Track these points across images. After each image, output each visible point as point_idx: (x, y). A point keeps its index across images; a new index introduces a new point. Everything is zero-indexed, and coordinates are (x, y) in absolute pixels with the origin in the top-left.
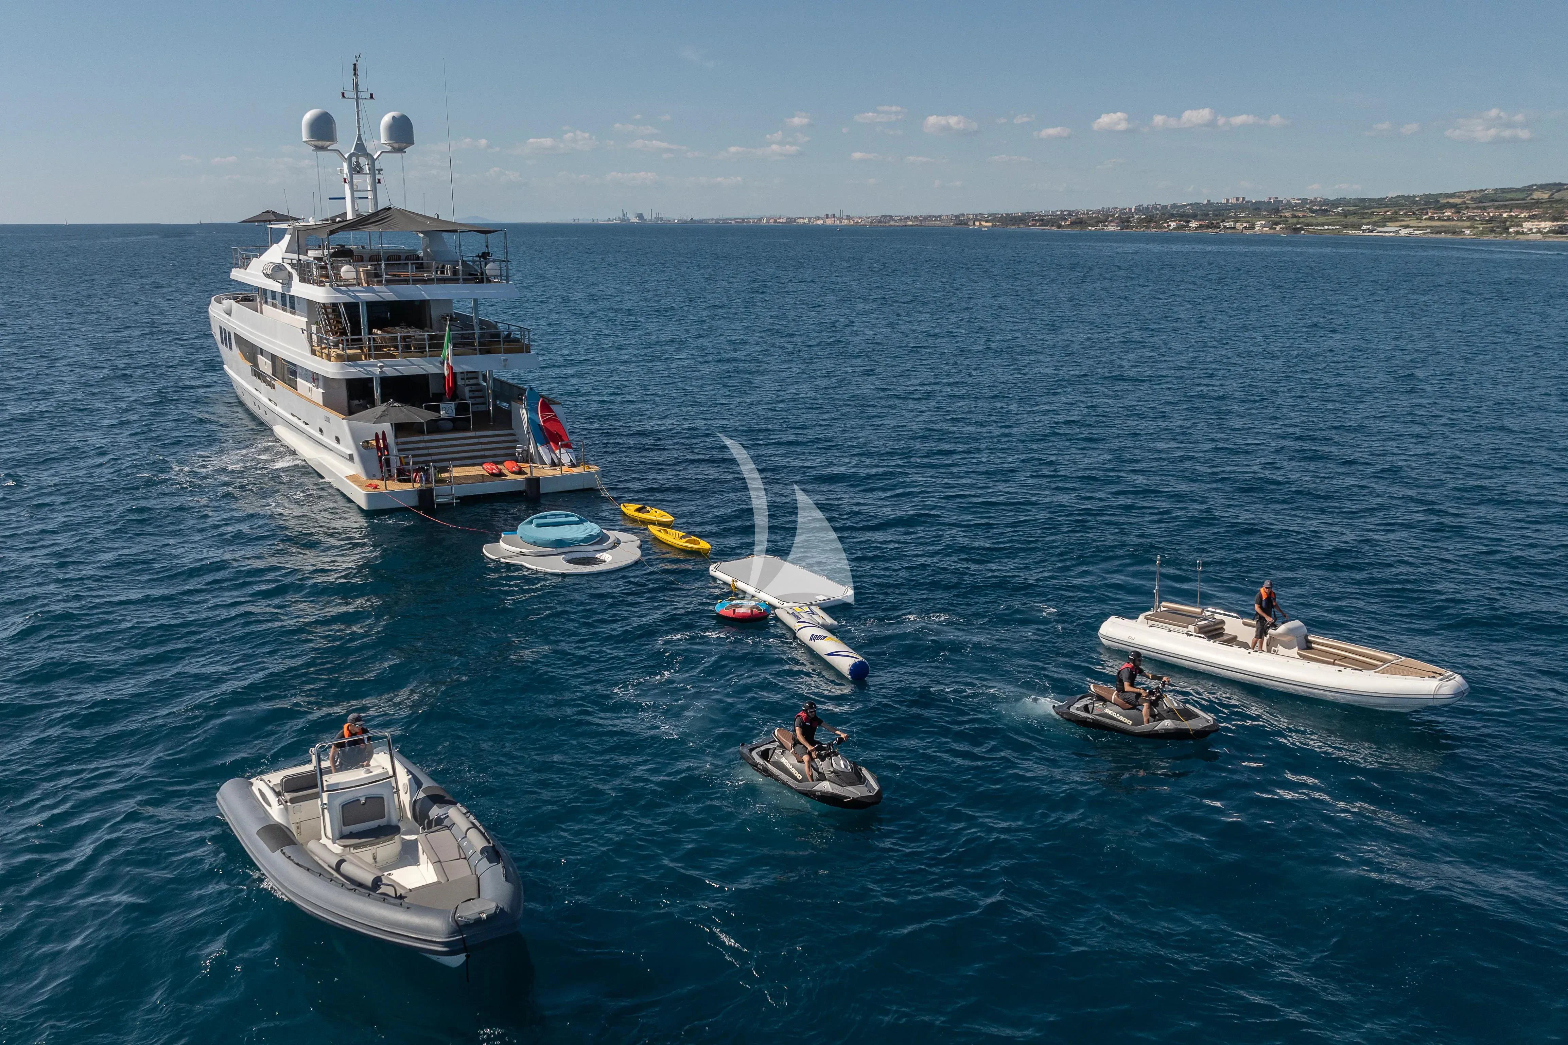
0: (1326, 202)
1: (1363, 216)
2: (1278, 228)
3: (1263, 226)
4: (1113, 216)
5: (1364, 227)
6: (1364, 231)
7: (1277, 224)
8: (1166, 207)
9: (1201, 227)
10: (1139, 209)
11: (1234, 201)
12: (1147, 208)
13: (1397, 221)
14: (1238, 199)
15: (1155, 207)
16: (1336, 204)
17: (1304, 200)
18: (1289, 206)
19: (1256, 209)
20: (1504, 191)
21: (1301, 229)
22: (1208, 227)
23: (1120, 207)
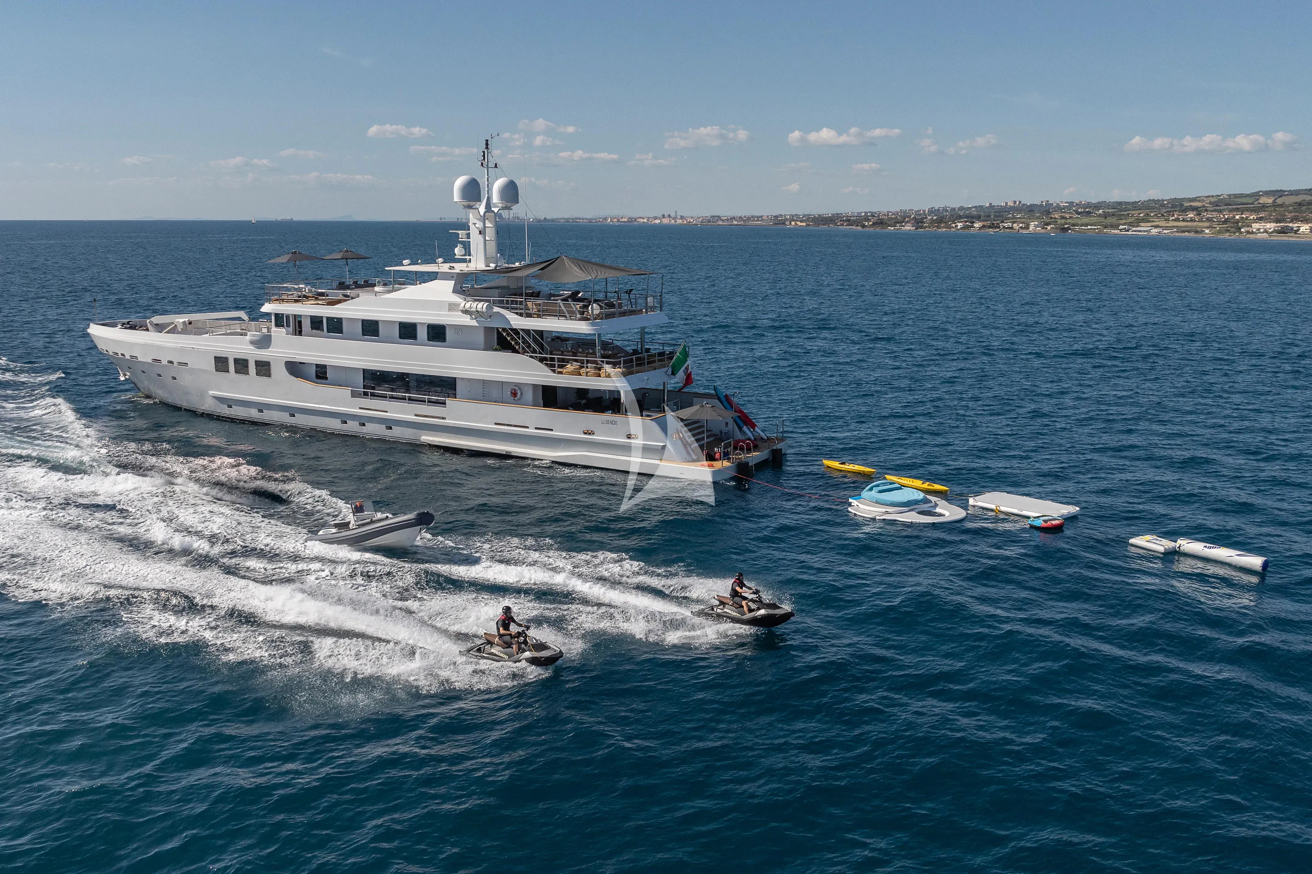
0: (1089, 205)
1: (1120, 217)
2: (1049, 228)
3: (1036, 226)
4: (909, 217)
5: (1121, 227)
6: (1121, 230)
7: (1048, 224)
8: (954, 209)
9: (984, 226)
10: (931, 211)
11: (1012, 204)
12: (938, 210)
13: (1149, 221)
14: (1015, 202)
15: (945, 210)
16: (1097, 206)
17: (1071, 203)
18: (1059, 208)
19: (1030, 211)
20: (1236, 196)
21: (1069, 229)
22: (990, 227)
23: (915, 209)
